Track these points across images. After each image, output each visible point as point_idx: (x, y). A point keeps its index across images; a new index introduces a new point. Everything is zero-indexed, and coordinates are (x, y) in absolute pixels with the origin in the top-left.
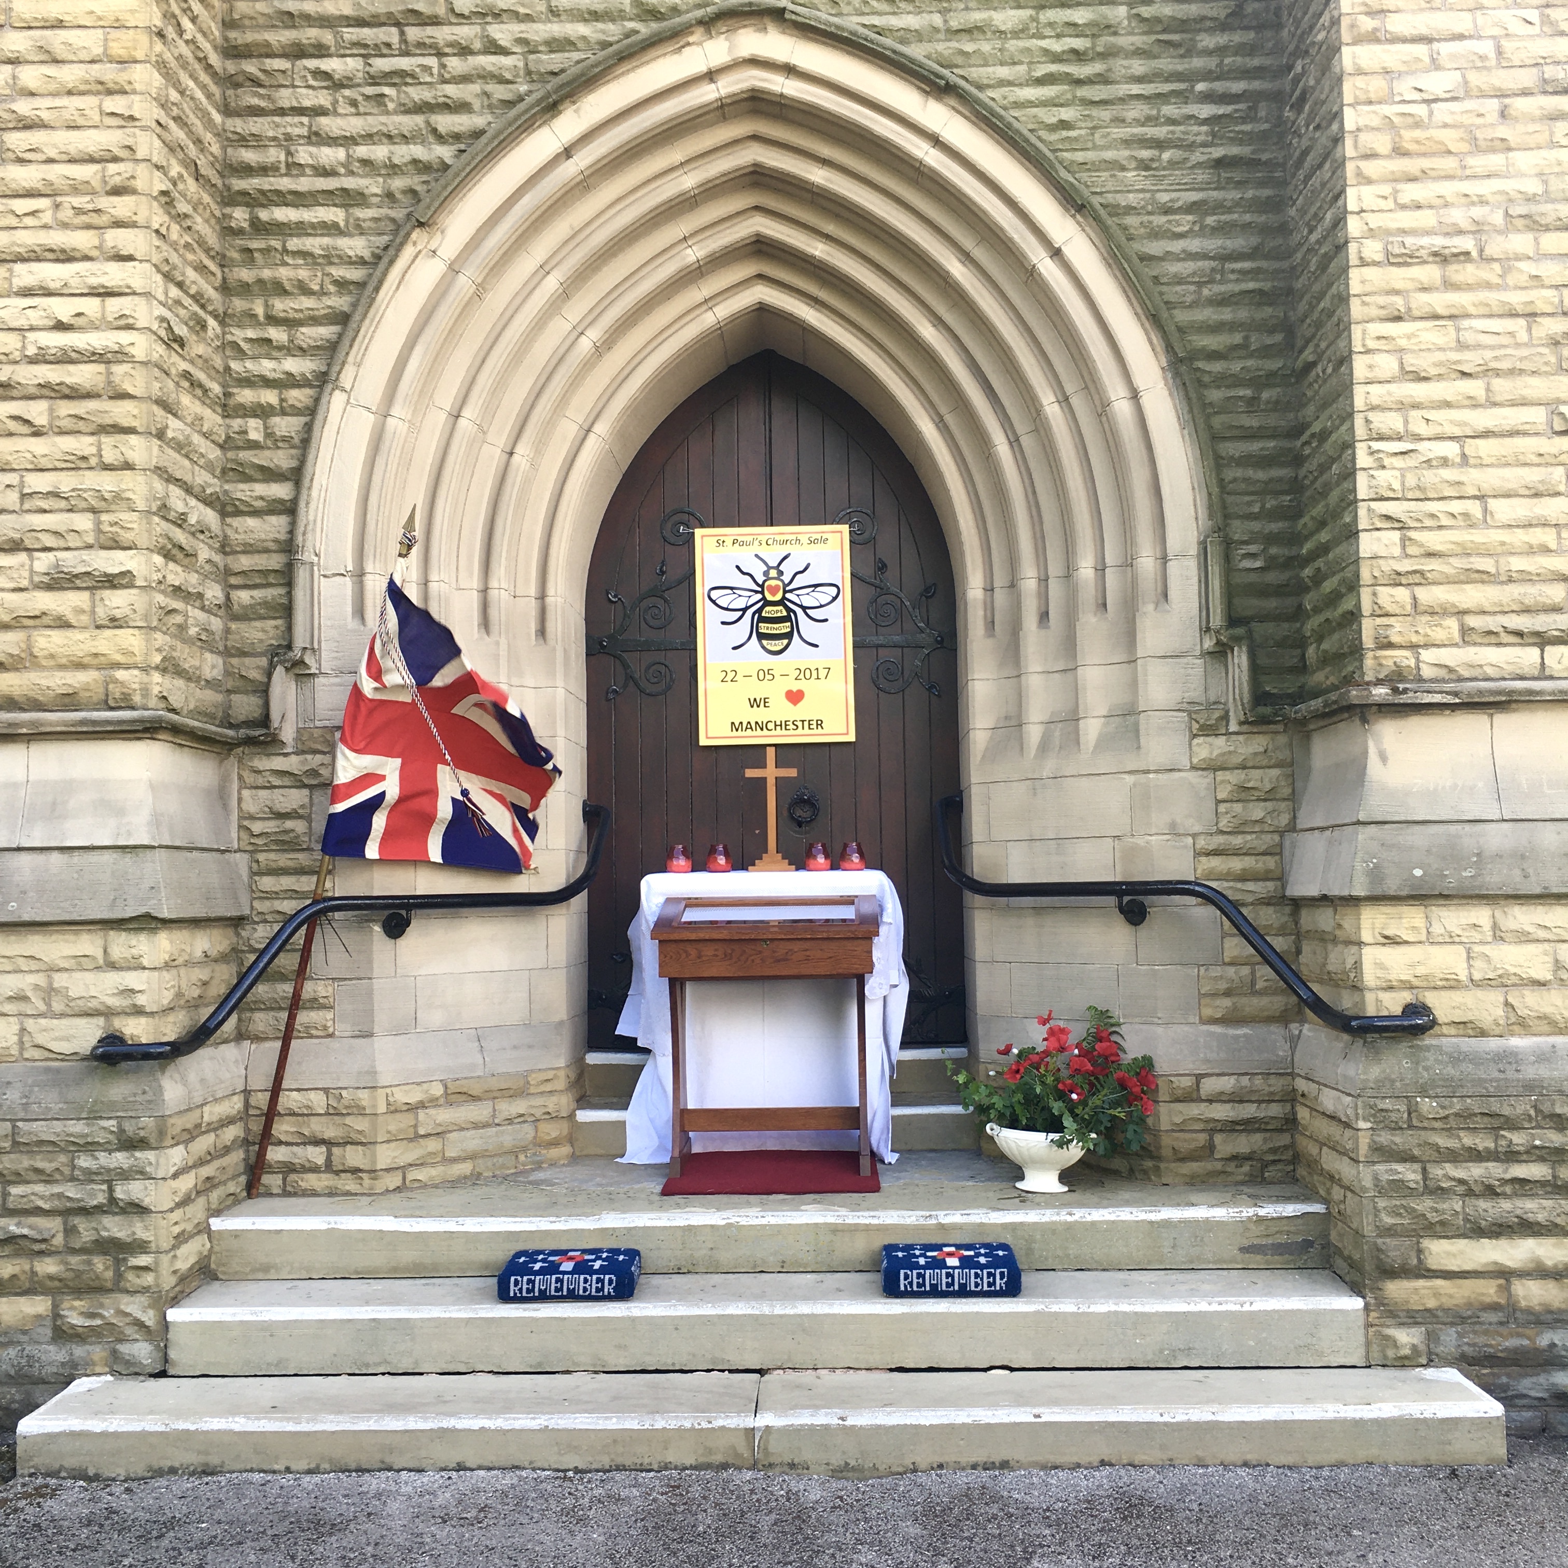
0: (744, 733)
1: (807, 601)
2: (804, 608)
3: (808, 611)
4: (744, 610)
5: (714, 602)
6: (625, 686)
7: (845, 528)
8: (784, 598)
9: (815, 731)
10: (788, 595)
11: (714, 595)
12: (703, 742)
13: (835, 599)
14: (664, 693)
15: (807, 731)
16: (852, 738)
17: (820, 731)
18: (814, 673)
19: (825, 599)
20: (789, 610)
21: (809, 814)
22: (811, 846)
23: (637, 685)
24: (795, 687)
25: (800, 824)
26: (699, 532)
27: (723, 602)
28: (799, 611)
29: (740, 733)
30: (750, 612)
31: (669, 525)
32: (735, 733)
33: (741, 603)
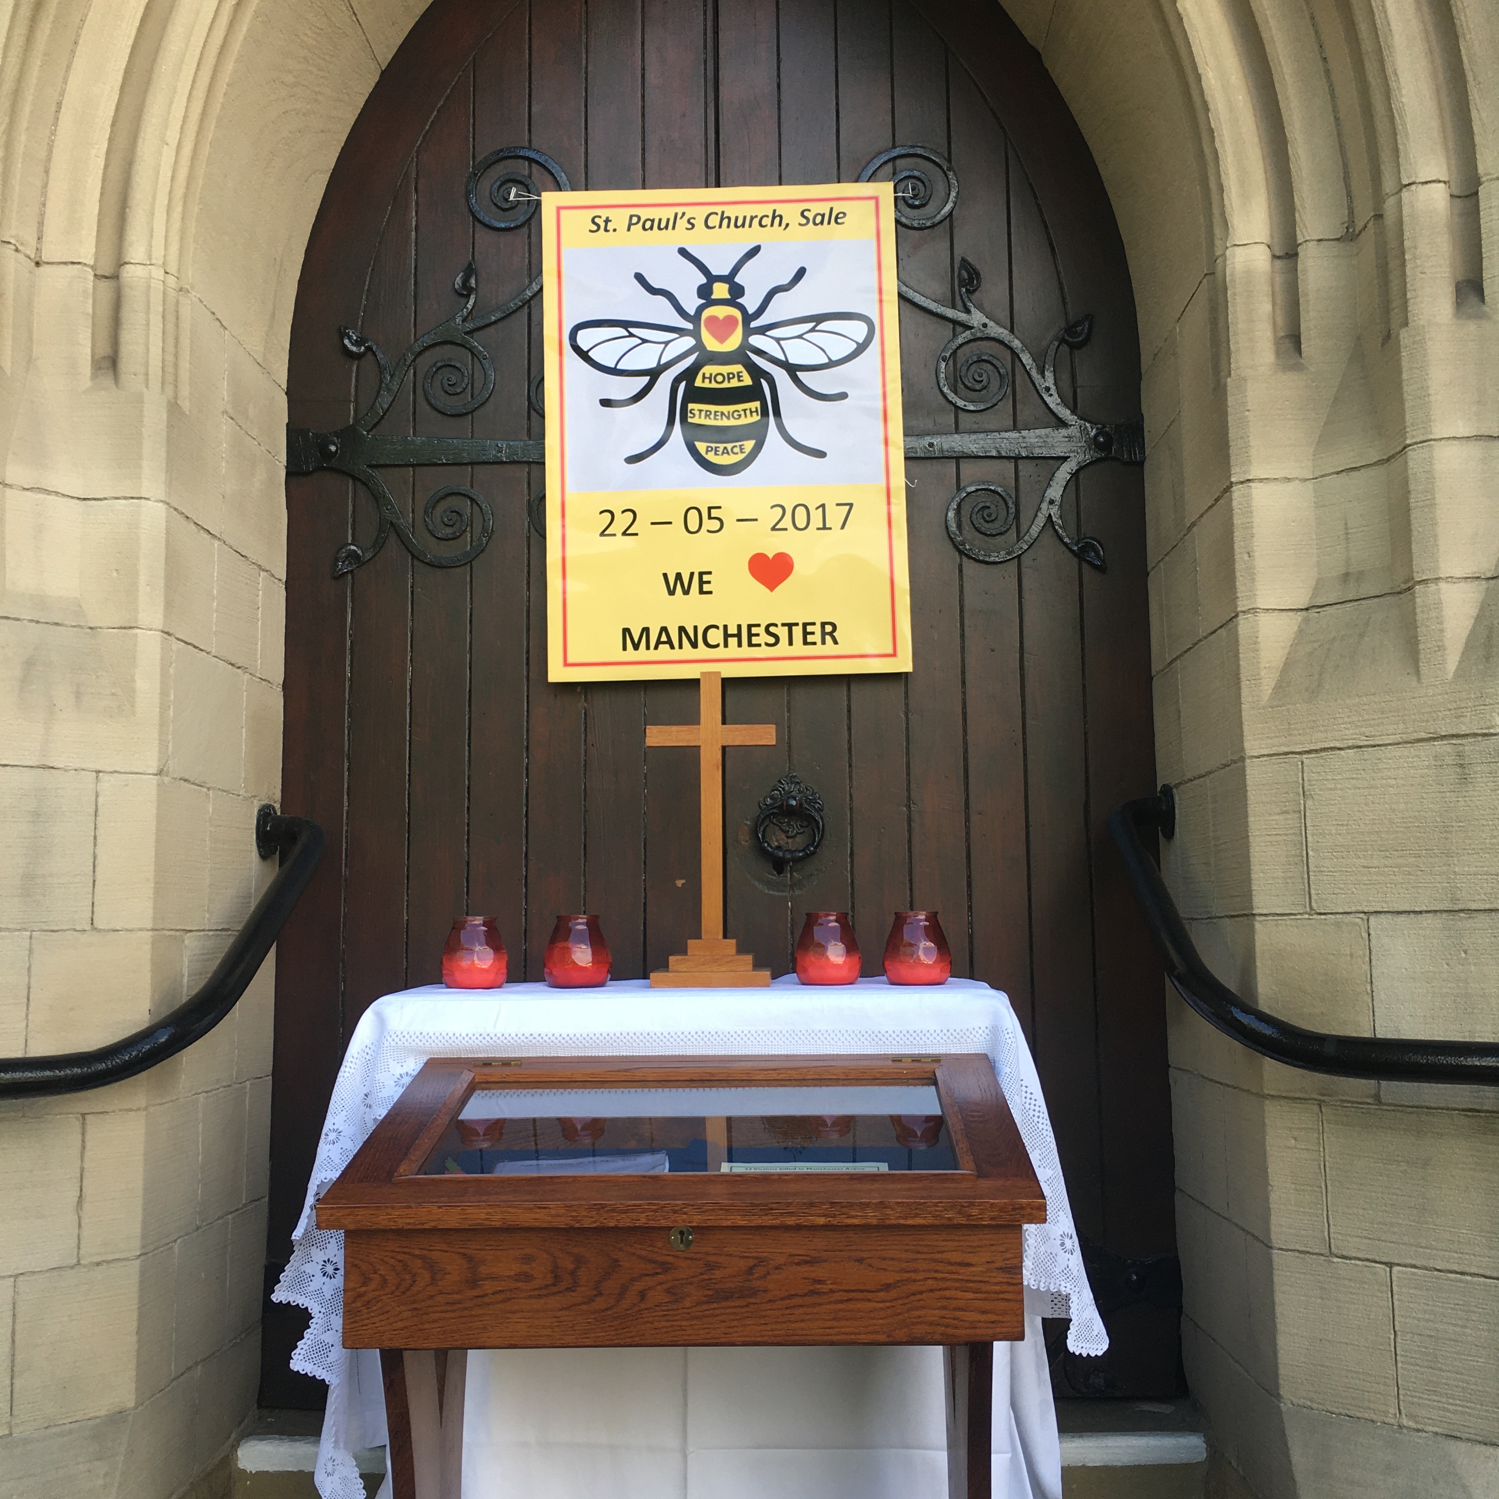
0: (652, 655)
1: (798, 353)
2: (792, 370)
3: (800, 375)
4: (654, 374)
5: (584, 355)
6: (379, 545)
7: (885, 190)
8: (745, 346)
9: (818, 650)
10: (756, 341)
11: (585, 339)
12: (557, 673)
13: (861, 348)
14: (469, 561)
15: (798, 648)
16: (904, 664)
17: (829, 648)
18: (817, 516)
19: (839, 349)
20: (756, 372)
21: (800, 841)
22: (811, 920)
23: (403, 541)
24: (772, 546)
25: (779, 866)
26: (550, 200)
27: (605, 355)
28: (781, 376)
29: (642, 654)
30: (665, 381)
31: (487, 184)
32: (631, 654)
33: (646, 358)
